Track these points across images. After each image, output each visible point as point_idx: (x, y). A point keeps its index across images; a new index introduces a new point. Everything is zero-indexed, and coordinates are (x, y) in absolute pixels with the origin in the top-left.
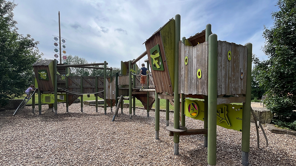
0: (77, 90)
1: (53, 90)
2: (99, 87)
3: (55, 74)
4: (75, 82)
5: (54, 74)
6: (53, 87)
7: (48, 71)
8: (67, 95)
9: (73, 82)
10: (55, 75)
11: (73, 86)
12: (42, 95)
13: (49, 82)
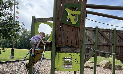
1: (81, 47)
2: (117, 45)
4: (87, 36)
12: (58, 54)
13: (79, 31)
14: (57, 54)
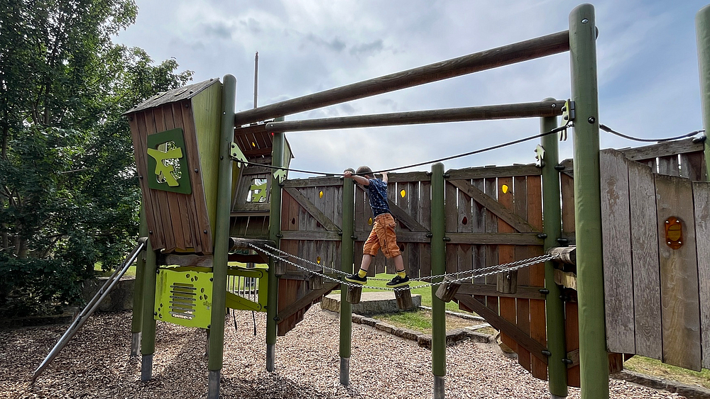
0: (322, 255)
1: (210, 250)
2: (454, 239)
3: (225, 156)
4: (312, 211)
5: (220, 155)
6: (211, 234)
7: (188, 138)
8: (274, 278)
9: (304, 211)
10: (225, 161)
11: (305, 229)
12: (162, 273)
13: (193, 203)
14: (158, 273)
